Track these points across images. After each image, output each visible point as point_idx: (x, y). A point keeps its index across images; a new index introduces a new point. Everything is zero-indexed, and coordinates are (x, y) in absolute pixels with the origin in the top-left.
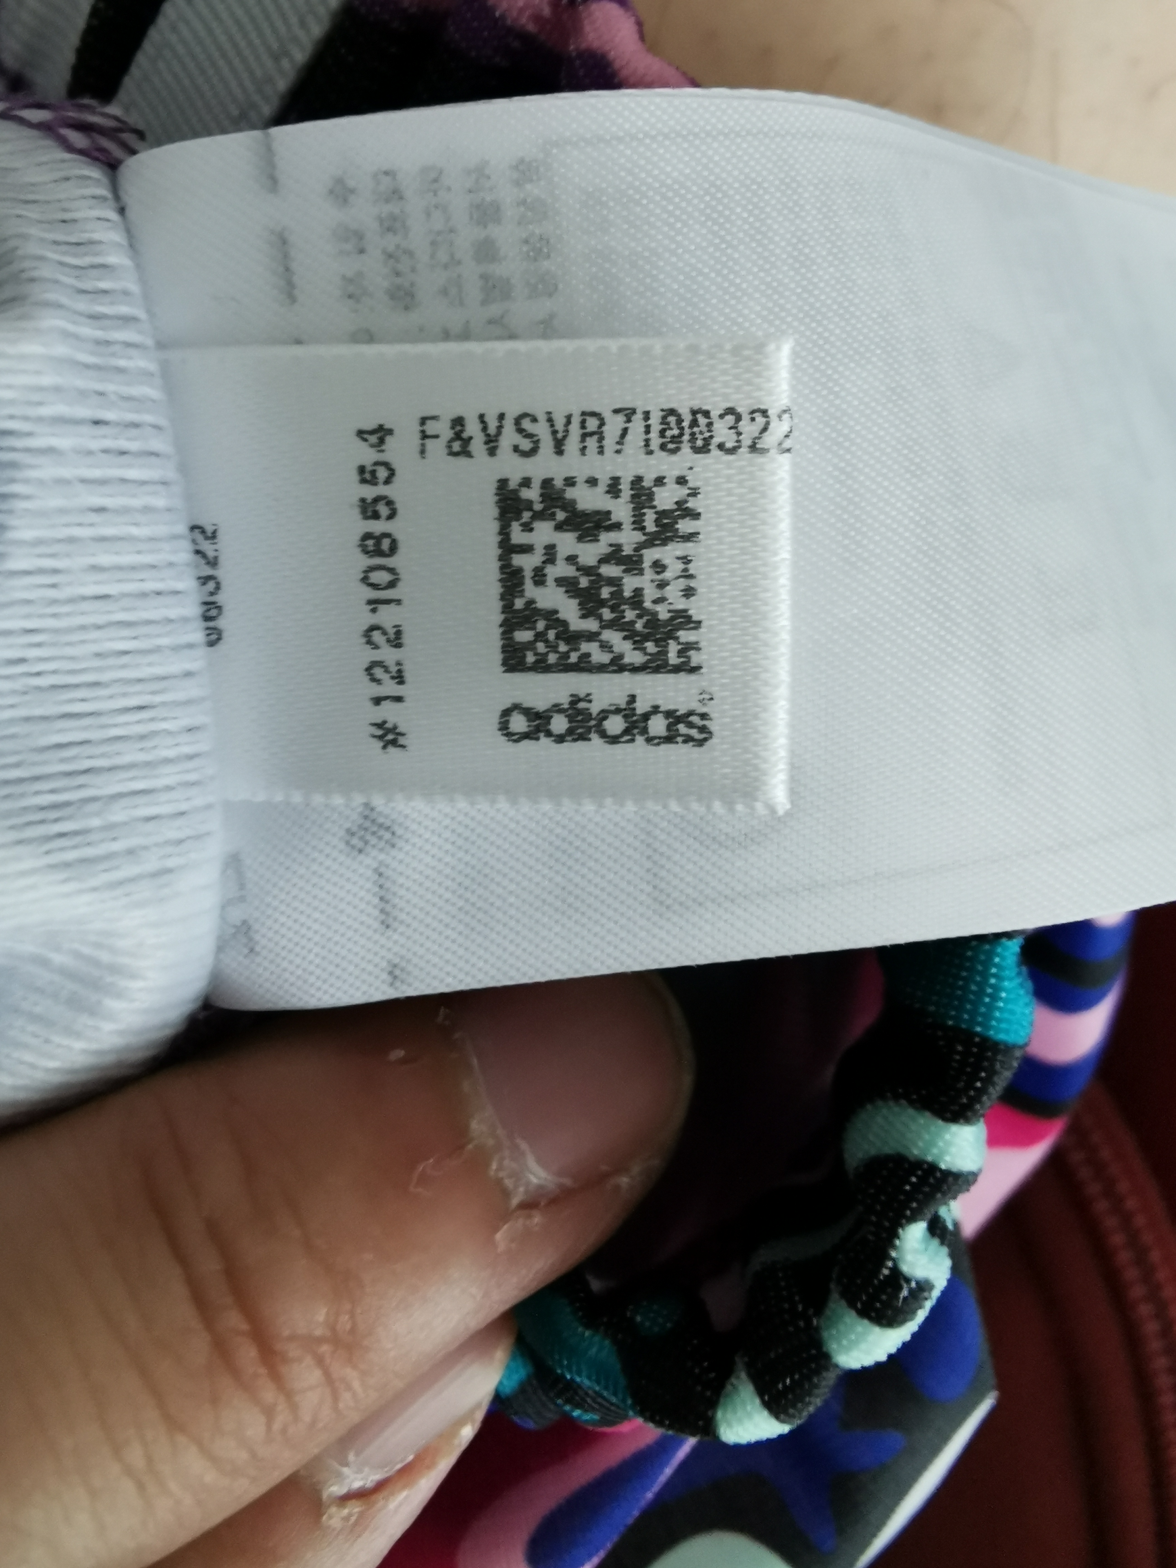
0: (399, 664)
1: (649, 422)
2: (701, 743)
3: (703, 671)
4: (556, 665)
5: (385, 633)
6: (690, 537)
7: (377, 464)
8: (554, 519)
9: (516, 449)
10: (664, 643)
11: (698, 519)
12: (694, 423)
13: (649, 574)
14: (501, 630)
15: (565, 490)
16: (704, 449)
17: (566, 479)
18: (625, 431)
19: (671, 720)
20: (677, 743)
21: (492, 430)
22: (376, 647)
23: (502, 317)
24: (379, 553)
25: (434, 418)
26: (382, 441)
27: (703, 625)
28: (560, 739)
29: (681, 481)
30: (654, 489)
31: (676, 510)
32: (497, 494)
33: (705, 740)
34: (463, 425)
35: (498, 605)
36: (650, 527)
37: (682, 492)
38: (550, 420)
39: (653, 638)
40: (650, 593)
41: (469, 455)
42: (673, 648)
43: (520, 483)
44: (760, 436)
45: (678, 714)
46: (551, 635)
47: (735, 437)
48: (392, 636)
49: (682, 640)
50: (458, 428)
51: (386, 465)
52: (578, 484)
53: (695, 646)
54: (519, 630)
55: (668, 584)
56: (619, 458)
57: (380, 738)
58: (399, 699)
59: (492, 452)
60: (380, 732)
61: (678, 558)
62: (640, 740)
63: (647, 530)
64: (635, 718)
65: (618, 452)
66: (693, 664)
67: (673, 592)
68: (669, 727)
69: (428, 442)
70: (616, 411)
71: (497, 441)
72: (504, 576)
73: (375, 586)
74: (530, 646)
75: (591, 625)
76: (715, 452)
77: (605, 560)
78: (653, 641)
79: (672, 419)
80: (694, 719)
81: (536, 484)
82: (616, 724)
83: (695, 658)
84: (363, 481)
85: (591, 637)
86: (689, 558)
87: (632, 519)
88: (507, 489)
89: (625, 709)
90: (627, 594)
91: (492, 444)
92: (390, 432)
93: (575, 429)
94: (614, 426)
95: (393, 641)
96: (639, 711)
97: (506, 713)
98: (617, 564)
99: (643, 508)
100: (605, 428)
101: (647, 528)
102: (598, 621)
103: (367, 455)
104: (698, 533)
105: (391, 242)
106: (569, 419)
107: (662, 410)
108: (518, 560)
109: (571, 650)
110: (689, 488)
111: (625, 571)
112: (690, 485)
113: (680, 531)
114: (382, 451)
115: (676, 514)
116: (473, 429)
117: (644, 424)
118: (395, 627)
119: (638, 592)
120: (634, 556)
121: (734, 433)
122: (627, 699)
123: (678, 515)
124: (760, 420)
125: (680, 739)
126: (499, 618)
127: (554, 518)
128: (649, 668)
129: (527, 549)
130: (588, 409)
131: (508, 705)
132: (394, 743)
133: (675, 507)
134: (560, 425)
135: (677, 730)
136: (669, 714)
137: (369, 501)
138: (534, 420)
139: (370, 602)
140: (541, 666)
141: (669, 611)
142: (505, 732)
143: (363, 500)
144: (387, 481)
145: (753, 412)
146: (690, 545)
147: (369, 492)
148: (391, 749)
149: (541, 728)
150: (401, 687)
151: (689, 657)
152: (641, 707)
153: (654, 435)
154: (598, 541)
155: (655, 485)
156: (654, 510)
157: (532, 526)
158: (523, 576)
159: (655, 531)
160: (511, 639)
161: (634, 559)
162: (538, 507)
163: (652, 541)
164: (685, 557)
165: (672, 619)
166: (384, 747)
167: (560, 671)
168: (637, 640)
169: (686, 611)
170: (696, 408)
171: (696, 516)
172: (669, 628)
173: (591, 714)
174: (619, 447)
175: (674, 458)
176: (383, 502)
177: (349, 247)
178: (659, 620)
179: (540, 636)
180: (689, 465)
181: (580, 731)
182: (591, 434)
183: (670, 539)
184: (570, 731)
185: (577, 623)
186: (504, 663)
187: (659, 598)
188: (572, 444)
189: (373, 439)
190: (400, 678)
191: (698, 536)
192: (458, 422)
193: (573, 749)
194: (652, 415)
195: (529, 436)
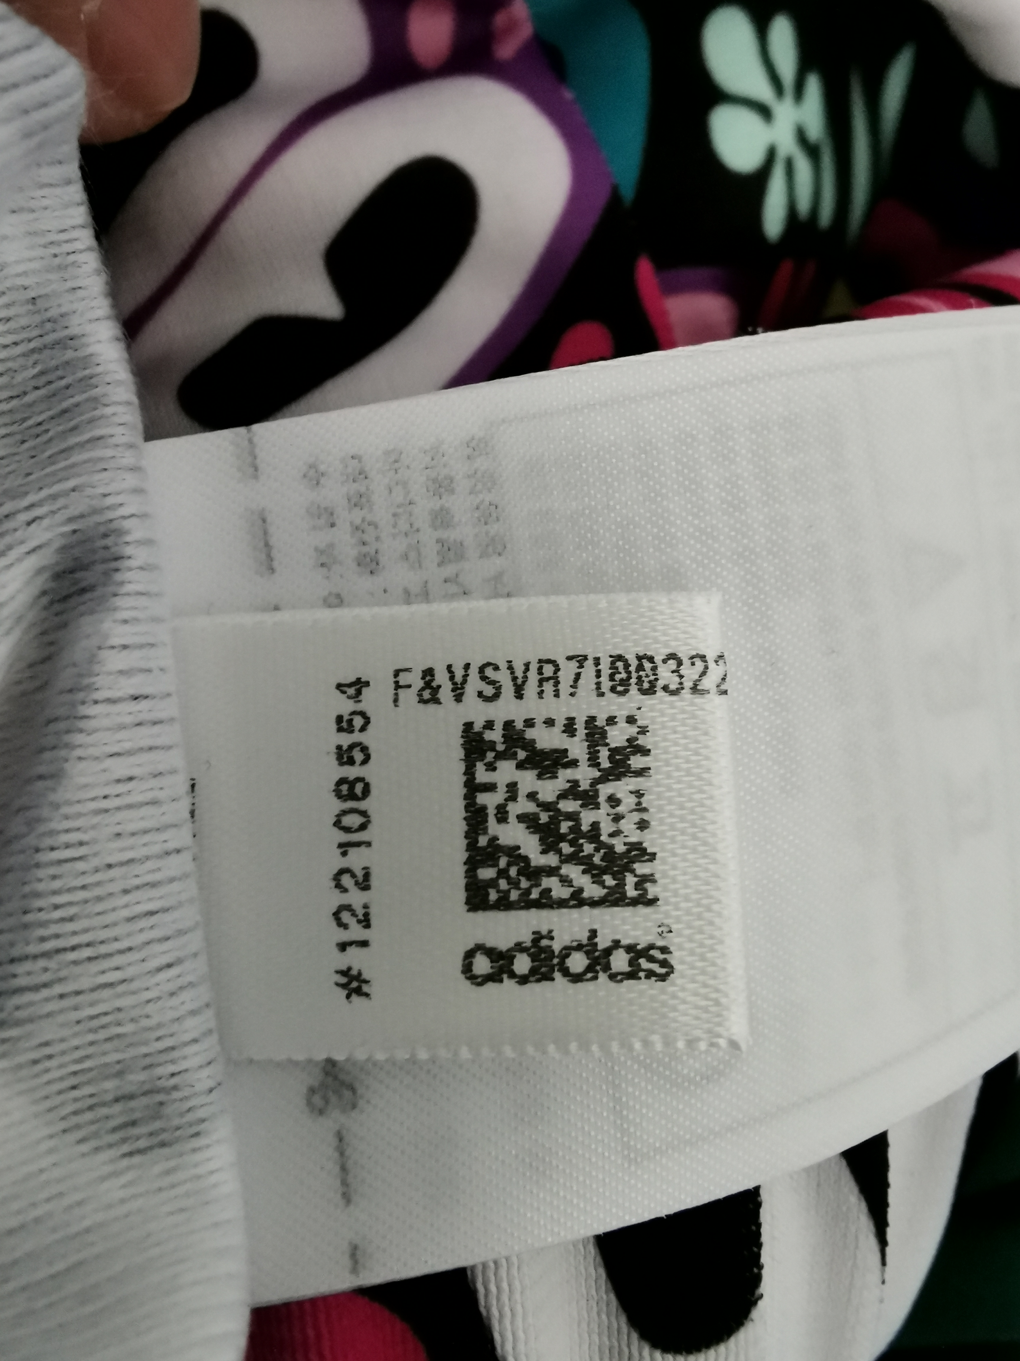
0: (366, 907)
1: (599, 667)
2: (663, 978)
3: (659, 903)
4: (519, 901)
5: (353, 876)
6: (642, 772)
7: (354, 713)
8: (516, 759)
9: (480, 694)
10: (620, 876)
11: (648, 755)
12: (640, 668)
13: (605, 808)
14: (466, 867)
15: (525, 731)
16: (651, 691)
17: (526, 721)
18: (578, 676)
19: (632, 955)
20: (640, 978)
21: (459, 678)
22: (345, 890)
23: (457, 575)
24: (352, 796)
25: (407, 670)
26: (359, 692)
27: (657, 856)
28: (523, 980)
29: (631, 720)
30: (606, 728)
31: (628, 747)
32: (462, 737)
33: (668, 974)
34: (433, 675)
35: (462, 843)
36: (606, 764)
37: (633, 730)
38: (510, 668)
39: (609, 871)
40: (606, 827)
41: (437, 702)
42: (630, 880)
43: (484, 726)
44: (700, 678)
45: (639, 947)
46: (513, 872)
47: (677, 679)
48: (361, 879)
49: (639, 872)
50: (428, 678)
51: (362, 714)
52: (536, 725)
53: (651, 878)
54: (483, 867)
55: (623, 817)
56: (573, 701)
57: (344, 986)
58: (364, 944)
59: (459, 698)
60: (344, 980)
61: (631, 792)
62: (602, 977)
63: (602, 766)
64: (597, 954)
65: (572, 695)
66: (650, 897)
67: (628, 825)
68: (631, 963)
69: (400, 691)
70: (570, 658)
71: (463, 688)
72: (469, 814)
73: (347, 830)
74: (493, 883)
75: (551, 860)
76: (660, 694)
77: (563, 796)
78: (610, 874)
79: (620, 664)
80: (655, 953)
81: (499, 727)
82: (577, 962)
83: (652, 891)
84: (340, 730)
85: (552, 871)
86: (641, 792)
87: (588, 756)
88: (472, 731)
89: (586, 945)
90: (585, 828)
91: (459, 691)
92: (367, 684)
93: (533, 676)
94: (568, 671)
95: (360, 884)
96: (600, 947)
97: (469, 955)
98: (575, 800)
99: (597, 746)
100: (560, 673)
101: (602, 764)
102: (558, 856)
103: (346, 706)
104: (649, 769)
105: (357, 516)
106: (527, 666)
107: (611, 656)
108: (482, 798)
109: (532, 886)
110: (638, 727)
111: (582, 806)
112: (640, 723)
113: (632, 766)
114: (360, 701)
115: (628, 750)
116: (441, 678)
117: (594, 669)
118: (364, 869)
119: (595, 826)
120: (590, 791)
121: (677, 676)
122: (588, 934)
123: (631, 751)
124: (699, 664)
125: (642, 974)
126: (464, 856)
127: (515, 757)
128: (608, 901)
129: (490, 788)
130: (545, 658)
131: (471, 946)
132: (359, 992)
133: (626, 744)
134: (519, 673)
135: (639, 964)
136: (630, 949)
137: (345, 748)
138: (496, 668)
139: (341, 846)
140: (504, 904)
141: (625, 844)
142: (468, 975)
143: (339, 748)
144: (363, 729)
145: (692, 658)
146: (640, 779)
147: (345, 740)
148: (354, 997)
149: (505, 969)
150: (367, 931)
151: (646, 890)
152: (603, 942)
153: (604, 679)
154: (557, 777)
155: (607, 725)
156: (607, 748)
157: (495, 765)
158: (487, 814)
159: (609, 767)
160: (475, 876)
161: (591, 793)
162: (500, 747)
163: (606, 776)
164: (638, 792)
165: (629, 851)
166: (348, 997)
167: (522, 908)
168: (596, 873)
169: (641, 843)
170: (641, 654)
171: (646, 752)
172: (625, 861)
173: (553, 952)
174: (572, 690)
175: (622, 699)
176: (358, 748)
177: (322, 521)
178: (615, 853)
179: (503, 873)
180: (637, 705)
181: (543, 969)
182: (548, 679)
183: (624, 774)
184: (533, 971)
185: (538, 859)
186: (467, 903)
187: (614, 831)
188: (531, 688)
189: (351, 691)
190: (366, 922)
191: (649, 771)
192: (429, 673)
193: (536, 989)
194: (601, 661)
195: (492, 683)
